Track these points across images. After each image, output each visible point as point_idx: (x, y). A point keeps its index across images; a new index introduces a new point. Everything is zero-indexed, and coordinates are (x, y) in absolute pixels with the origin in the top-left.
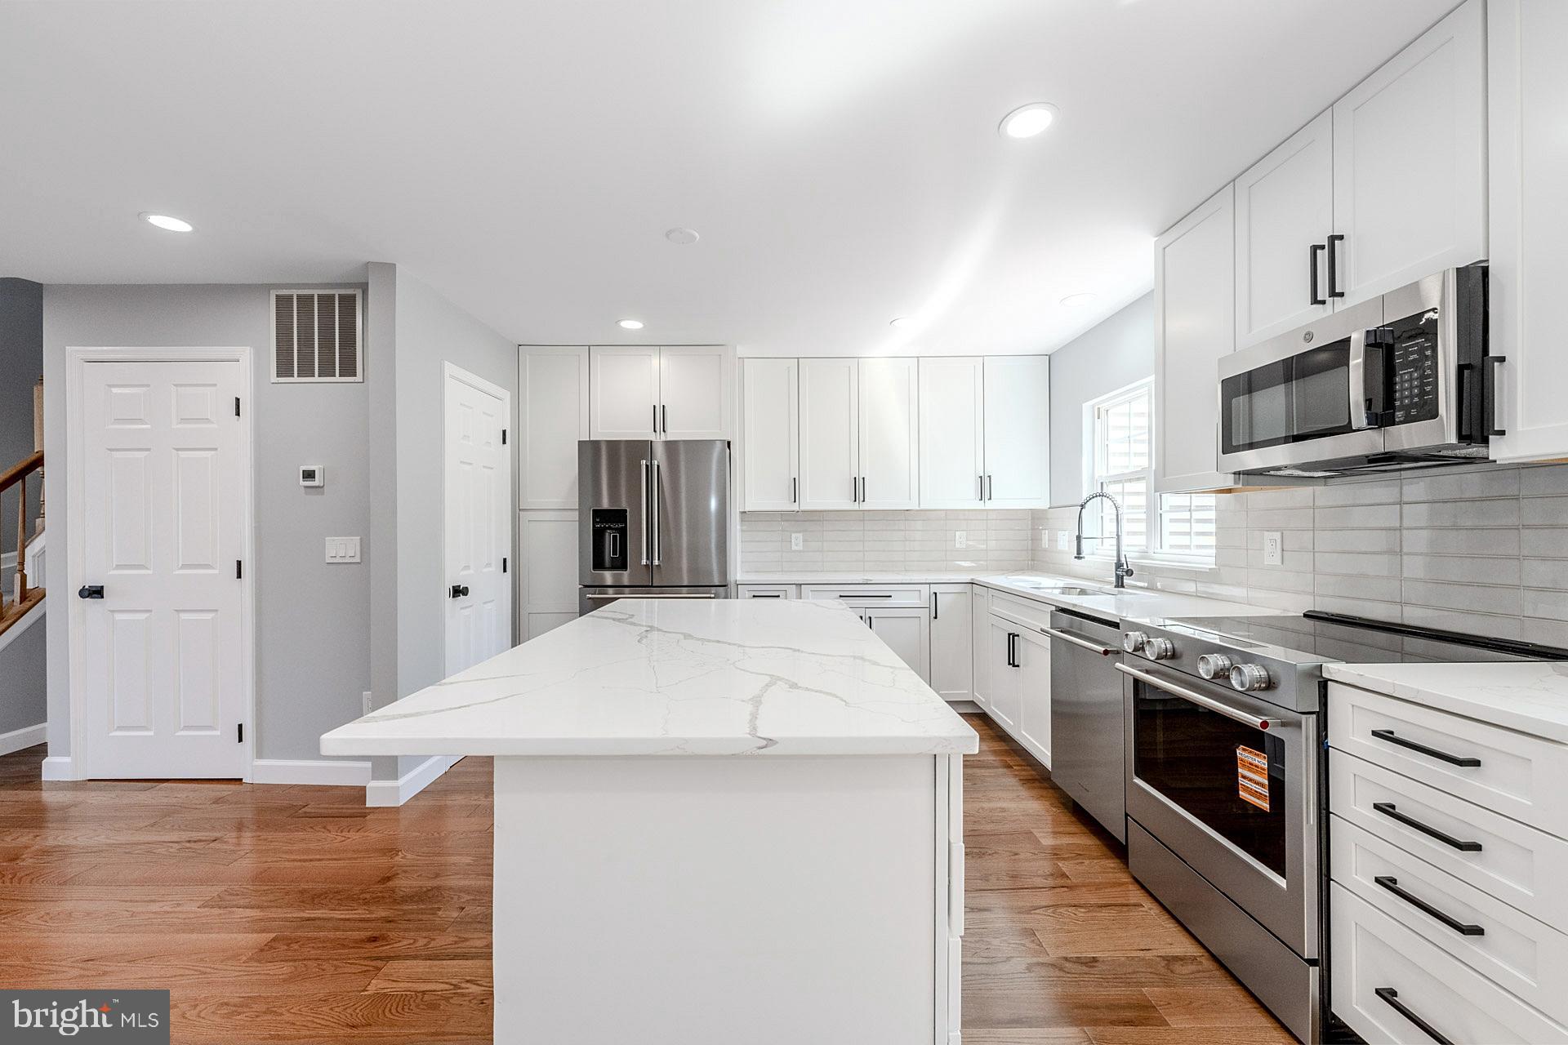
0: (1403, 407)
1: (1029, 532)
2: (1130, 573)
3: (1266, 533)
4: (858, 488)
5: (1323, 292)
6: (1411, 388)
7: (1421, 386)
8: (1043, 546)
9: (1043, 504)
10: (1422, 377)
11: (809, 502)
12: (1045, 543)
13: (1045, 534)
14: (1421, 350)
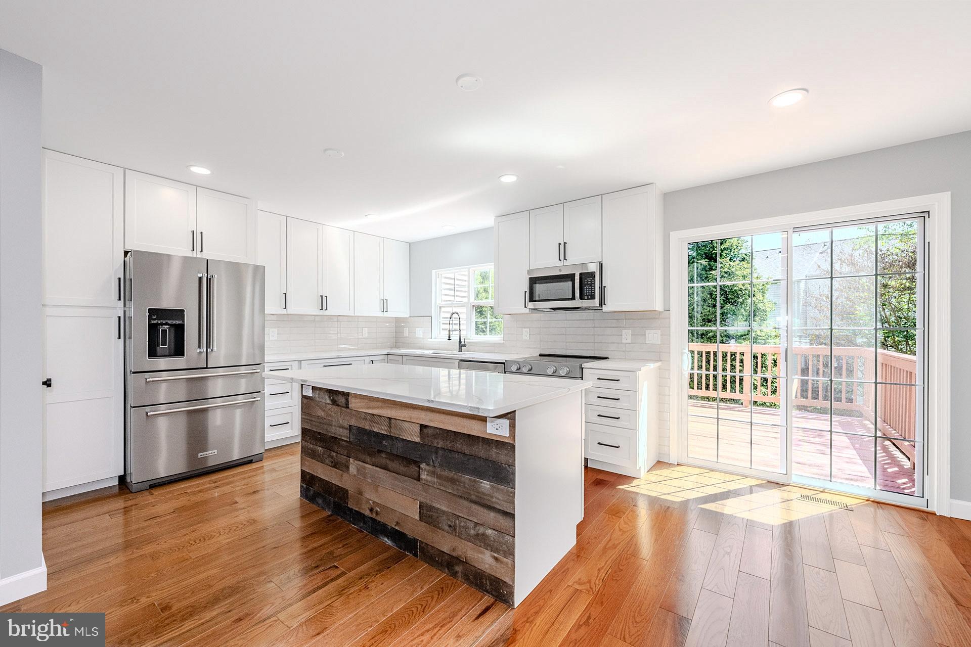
0: (586, 295)
1: (394, 329)
2: (465, 345)
3: (524, 329)
4: (323, 302)
5: (562, 257)
6: (589, 291)
7: (592, 290)
8: (405, 335)
9: (406, 315)
10: (592, 288)
11: (293, 309)
12: (406, 334)
13: (407, 329)
14: (591, 281)
